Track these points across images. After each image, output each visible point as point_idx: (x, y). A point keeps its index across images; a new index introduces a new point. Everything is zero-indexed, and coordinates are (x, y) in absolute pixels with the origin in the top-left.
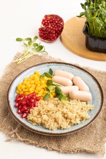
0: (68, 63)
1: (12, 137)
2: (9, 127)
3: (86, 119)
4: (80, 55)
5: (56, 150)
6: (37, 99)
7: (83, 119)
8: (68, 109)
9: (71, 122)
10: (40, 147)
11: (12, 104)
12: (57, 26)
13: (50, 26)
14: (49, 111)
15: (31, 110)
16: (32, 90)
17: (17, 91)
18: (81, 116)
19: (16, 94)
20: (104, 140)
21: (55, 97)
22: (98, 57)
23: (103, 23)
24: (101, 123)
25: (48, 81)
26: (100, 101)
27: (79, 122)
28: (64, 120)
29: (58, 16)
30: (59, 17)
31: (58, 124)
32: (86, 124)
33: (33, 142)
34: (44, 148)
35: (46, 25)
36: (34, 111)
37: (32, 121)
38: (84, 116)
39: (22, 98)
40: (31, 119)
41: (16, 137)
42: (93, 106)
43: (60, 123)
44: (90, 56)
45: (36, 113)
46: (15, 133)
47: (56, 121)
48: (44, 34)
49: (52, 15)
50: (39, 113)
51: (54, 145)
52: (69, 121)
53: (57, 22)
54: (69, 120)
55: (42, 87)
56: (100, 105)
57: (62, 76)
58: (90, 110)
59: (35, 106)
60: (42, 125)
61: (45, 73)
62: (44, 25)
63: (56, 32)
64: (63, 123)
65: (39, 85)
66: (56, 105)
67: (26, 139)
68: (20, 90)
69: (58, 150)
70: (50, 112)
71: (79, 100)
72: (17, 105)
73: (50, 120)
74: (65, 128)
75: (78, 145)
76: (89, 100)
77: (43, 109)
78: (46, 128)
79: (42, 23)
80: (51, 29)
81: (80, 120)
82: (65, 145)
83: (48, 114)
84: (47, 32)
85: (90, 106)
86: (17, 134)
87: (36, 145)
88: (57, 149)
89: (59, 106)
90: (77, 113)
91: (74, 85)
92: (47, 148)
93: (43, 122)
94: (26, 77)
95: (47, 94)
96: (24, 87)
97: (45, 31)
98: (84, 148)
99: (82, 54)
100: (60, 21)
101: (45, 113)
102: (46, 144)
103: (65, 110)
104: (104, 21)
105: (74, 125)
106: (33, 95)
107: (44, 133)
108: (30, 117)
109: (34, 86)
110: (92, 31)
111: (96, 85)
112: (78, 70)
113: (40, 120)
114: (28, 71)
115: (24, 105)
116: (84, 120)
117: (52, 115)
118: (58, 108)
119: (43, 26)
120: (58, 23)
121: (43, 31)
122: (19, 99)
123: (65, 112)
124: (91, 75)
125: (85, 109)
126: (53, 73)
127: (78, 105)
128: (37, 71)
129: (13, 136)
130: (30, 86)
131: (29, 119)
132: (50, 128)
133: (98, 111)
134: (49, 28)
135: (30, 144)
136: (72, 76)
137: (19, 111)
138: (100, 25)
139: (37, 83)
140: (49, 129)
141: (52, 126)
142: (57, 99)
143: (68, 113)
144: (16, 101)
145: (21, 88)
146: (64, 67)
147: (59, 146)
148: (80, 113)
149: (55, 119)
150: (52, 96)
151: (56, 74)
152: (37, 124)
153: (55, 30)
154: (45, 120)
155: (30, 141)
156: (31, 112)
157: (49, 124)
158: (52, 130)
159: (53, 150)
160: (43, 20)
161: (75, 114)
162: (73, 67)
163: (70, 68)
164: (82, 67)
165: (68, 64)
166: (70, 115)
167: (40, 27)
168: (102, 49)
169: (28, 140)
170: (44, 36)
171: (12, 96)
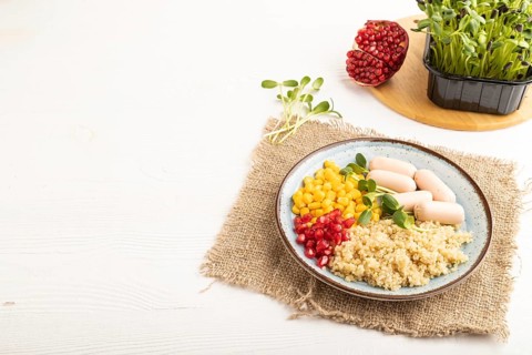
0: (393, 137)
1: (303, 310)
2: (290, 288)
3: (460, 264)
4: (417, 120)
5: (403, 333)
6: (347, 225)
7: (453, 264)
8: (420, 244)
9: (428, 272)
10: (367, 327)
11: (291, 237)
12: (392, 50)
13: (373, 48)
14: (377, 249)
15: (337, 248)
16: (329, 206)
17: (294, 208)
18: (449, 256)
19: (293, 217)
20: (502, 307)
21: (382, 217)
22: (461, 123)
23: (476, 44)
24: (490, 272)
25: (361, 182)
26: (484, 223)
27: (445, 271)
28: (414, 266)
29: (398, 26)
30: (400, 28)
31: (402, 276)
32: (463, 273)
33: (353, 318)
34: (376, 329)
35: (365, 46)
36: (345, 250)
37: (344, 273)
38: (455, 257)
39: (310, 224)
40: (341, 267)
41: (311, 309)
42: (470, 234)
43: (406, 274)
44: (442, 121)
45: (349, 255)
46: (307, 301)
47: (396, 270)
48: (357, 66)
49: (383, 23)
50: (357, 254)
51: (397, 322)
52: (423, 268)
53: (391, 39)
54: (425, 267)
55: (350, 196)
56: (486, 231)
57: (391, 170)
58: (465, 243)
59: (344, 239)
60: (365, 279)
61: (350, 165)
62: (360, 44)
63: (386, 64)
64: (412, 273)
65: (343, 192)
66: (391, 236)
67: (334, 313)
68: (303, 205)
69: (409, 331)
70: (382, 252)
71: (438, 223)
72: (303, 238)
73: (384, 268)
74: (419, 283)
75: (449, 320)
76: (459, 222)
77: (364, 244)
78: (377, 287)
79: (357, 39)
80: (376, 56)
81: (448, 266)
82: (420, 321)
83: (378, 254)
84: (365, 63)
85: (463, 235)
86: (312, 301)
87: (357, 324)
88: (405, 330)
89: (396, 237)
90: (439, 251)
91: (418, 189)
92: (383, 329)
93: (369, 272)
94: (307, 175)
95: (364, 212)
96: (309, 197)
97: (361, 59)
98: (465, 325)
99: (422, 115)
100: (399, 37)
101: (369, 253)
102: (379, 320)
103: (413, 246)
104: (477, 41)
105: (436, 276)
106: (336, 216)
107: (376, 296)
108: (338, 263)
109: (332, 195)
110: (445, 62)
111: (470, 188)
112: (422, 155)
113: (361, 269)
114: (309, 161)
115: (320, 237)
116: (456, 266)
117: (387, 257)
118: (397, 242)
119: (357, 48)
120: (393, 43)
121: (357, 59)
122: (304, 225)
123: (415, 250)
124: (453, 164)
125: (455, 241)
126: (367, 164)
127: (438, 233)
128: (328, 159)
129: (304, 306)
130: (323, 194)
131: (335, 268)
132: (386, 286)
133: (483, 246)
134: (371, 53)
135: (345, 322)
136: (412, 169)
137: (311, 252)
138: (469, 50)
139: (338, 189)
140: (383, 288)
141: (390, 280)
142: (389, 221)
143: (420, 250)
144: (298, 231)
145: (303, 201)
146: (389, 148)
147: (408, 324)
148: (445, 251)
149: (394, 265)
150: (376, 216)
151: (374, 165)
152: (356, 279)
153: (382, 59)
154: (372, 269)
155: (345, 315)
156: (338, 254)
157: (383, 277)
158: (390, 289)
159: (397, 332)
160: (361, 33)
161: (436, 254)
162: (410, 147)
163: (404, 151)
164: (426, 146)
165: (396, 141)
166: (425, 255)
167: (351, 49)
168: (466, 103)
169: (340, 313)
170: (357, 71)
171: (286, 220)
